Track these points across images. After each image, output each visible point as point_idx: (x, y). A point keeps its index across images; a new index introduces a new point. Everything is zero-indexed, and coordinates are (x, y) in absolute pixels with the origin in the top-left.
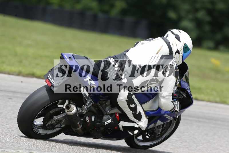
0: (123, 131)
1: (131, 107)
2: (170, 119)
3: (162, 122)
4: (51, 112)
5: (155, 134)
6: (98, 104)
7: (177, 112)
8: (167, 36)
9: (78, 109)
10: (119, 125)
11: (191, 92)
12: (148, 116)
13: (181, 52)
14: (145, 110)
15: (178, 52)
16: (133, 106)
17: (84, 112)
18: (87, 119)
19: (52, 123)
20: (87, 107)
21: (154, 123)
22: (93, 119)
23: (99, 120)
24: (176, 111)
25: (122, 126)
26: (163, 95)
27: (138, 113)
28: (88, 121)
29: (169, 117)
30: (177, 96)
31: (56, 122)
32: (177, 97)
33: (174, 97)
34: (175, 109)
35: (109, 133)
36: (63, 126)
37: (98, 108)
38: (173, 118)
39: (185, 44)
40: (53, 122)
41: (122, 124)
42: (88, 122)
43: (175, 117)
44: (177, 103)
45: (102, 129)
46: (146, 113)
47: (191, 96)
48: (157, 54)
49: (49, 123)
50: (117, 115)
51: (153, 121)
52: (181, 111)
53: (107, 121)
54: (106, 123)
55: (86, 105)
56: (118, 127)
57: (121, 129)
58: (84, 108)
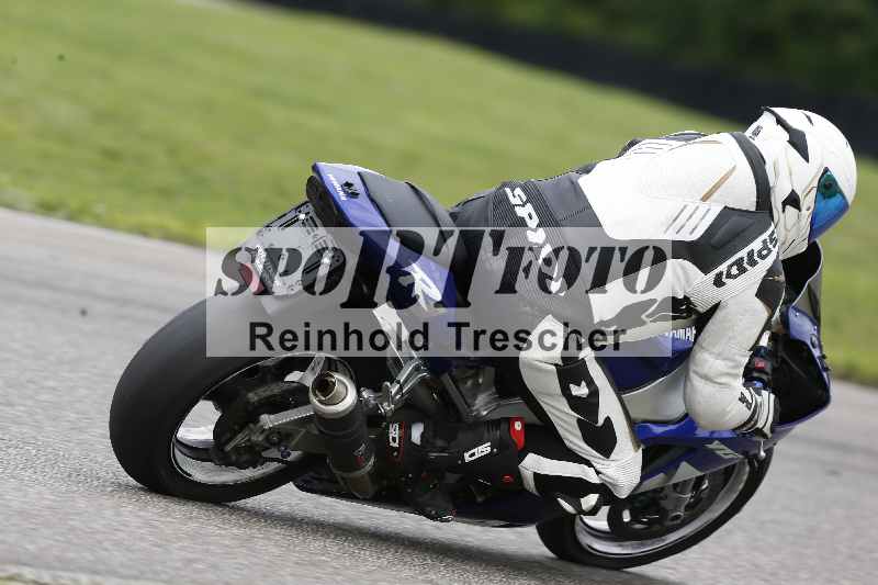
0: (535, 492)
1: (574, 393)
2: (733, 459)
3: (698, 469)
4: (253, 397)
5: (663, 512)
6: (445, 382)
7: (765, 436)
8: (756, 133)
9: (365, 394)
10: (522, 469)
11: (824, 357)
12: (644, 443)
13: (808, 202)
14: (633, 415)
15: (793, 201)
16: (581, 391)
17: (387, 408)
18: (394, 432)
19: (249, 440)
20: (401, 388)
21: (665, 473)
22: (417, 433)
23: (440, 443)
24: (760, 432)
25: (535, 474)
26: (705, 370)
27: (601, 422)
28: (394, 439)
29: (729, 451)
30: (768, 369)
31: (267, 439)
32: (767, 374)
33: (756, 375)
34: (757, 421)
35: (480, 499)
36: (294, 455)
37: (443, 394)
38: (741, 456)
39: (826, 170)
40: (254, 438)
41: (535, 464)
42: (396, 445)
43: (752, 453)
44: (767, 400)
45: (451, 478)
46: (638, 429)
47: (825, 374)
48: (705, 198)
49: (240, 439)
50: (518, 426)
51: (660, 462)
52: (778, 429)
53: (475, 450)
54: (466, 455)
55: (398, 382)
56: (518, 476)
57: (530, 484)
58: (388, 391)
